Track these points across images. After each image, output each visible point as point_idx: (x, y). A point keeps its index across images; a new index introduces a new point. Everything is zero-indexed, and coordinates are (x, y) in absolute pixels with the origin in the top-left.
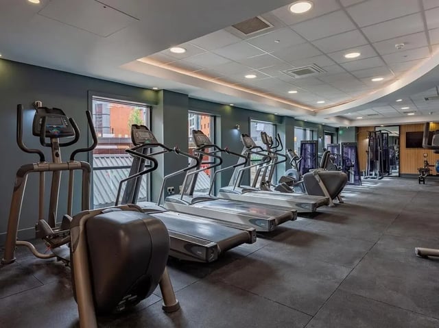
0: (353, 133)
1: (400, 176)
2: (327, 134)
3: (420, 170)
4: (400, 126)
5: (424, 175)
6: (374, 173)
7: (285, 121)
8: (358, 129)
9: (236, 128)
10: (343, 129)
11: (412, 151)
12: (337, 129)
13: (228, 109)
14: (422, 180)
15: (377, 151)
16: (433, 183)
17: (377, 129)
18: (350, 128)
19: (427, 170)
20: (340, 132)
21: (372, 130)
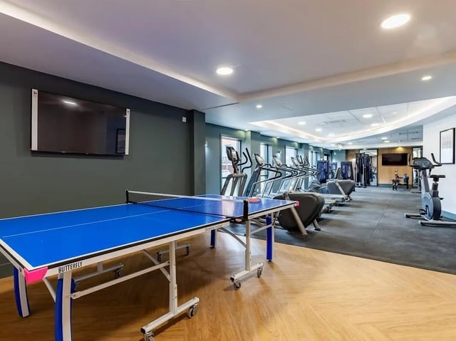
0: (344, 154)
1: (378, 185)
2: (325, 155)
3: (393, 181)
4: (378, 149)
5: (396, 185)
6: (360, 183)
7: (304, 146)
8: (347, 151)
9: (279, 152)
10: (337, 151)
11: (387, 168)
12: (332, 151)
13: (275, 140)
14: (395, 188)
15: (362, 167)
16: (402, 189)
17: (361, 152)
18: (342, 150)
19: (398, 181)
20: (335, 154)
21: (357, 152)
